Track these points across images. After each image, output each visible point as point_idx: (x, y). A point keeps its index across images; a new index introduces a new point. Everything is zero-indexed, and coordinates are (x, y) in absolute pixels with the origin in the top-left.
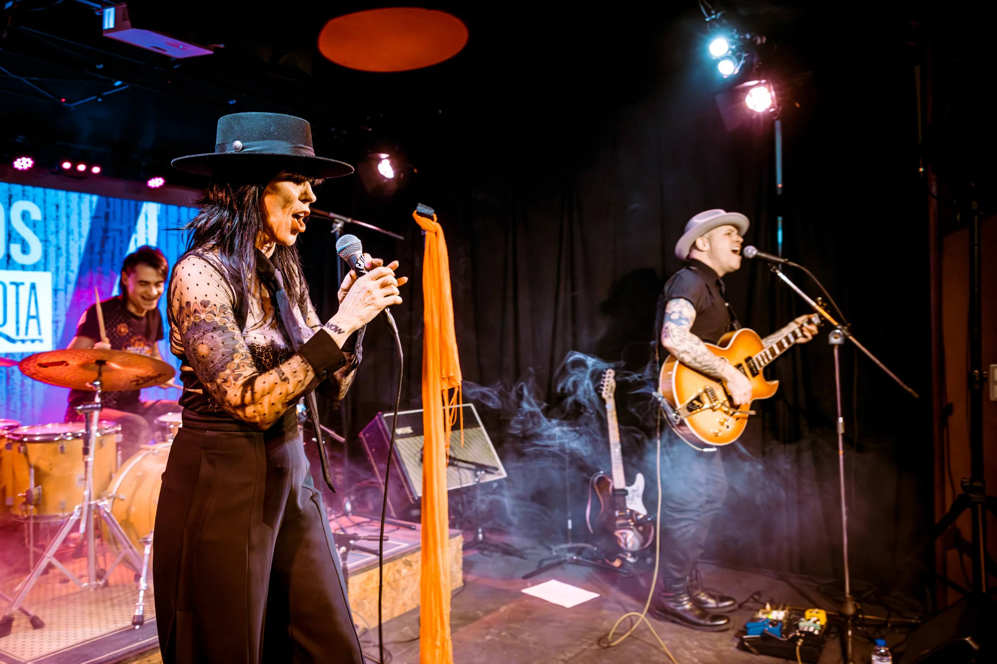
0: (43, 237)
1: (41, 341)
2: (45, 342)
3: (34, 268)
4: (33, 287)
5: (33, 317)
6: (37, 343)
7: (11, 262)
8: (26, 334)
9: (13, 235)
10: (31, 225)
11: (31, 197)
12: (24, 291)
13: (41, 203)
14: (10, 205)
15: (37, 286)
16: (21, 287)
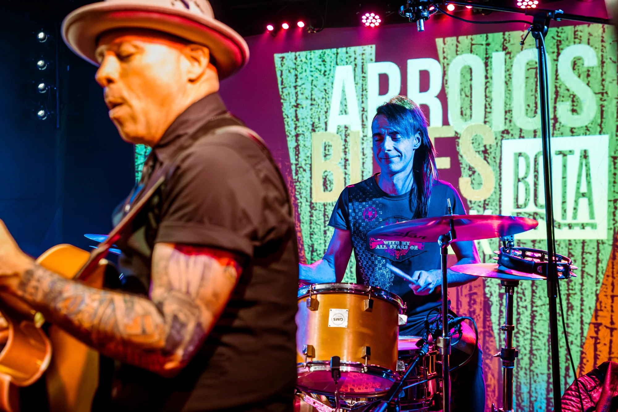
0: (598, 88)
1: (593, 226)
2: (599, 227)
3: (587, 130)
4: (585, 155)
5: (583, 195)
6: (588, 228)
7: (557, 125)
8: (575, 217)
9: (562, 91)
10: (584, 76)
11: (585, 39)
12: (574, 161)
13: (599, 45)
14: (558, 54)
15: (590, 154)
16: (569, 157)
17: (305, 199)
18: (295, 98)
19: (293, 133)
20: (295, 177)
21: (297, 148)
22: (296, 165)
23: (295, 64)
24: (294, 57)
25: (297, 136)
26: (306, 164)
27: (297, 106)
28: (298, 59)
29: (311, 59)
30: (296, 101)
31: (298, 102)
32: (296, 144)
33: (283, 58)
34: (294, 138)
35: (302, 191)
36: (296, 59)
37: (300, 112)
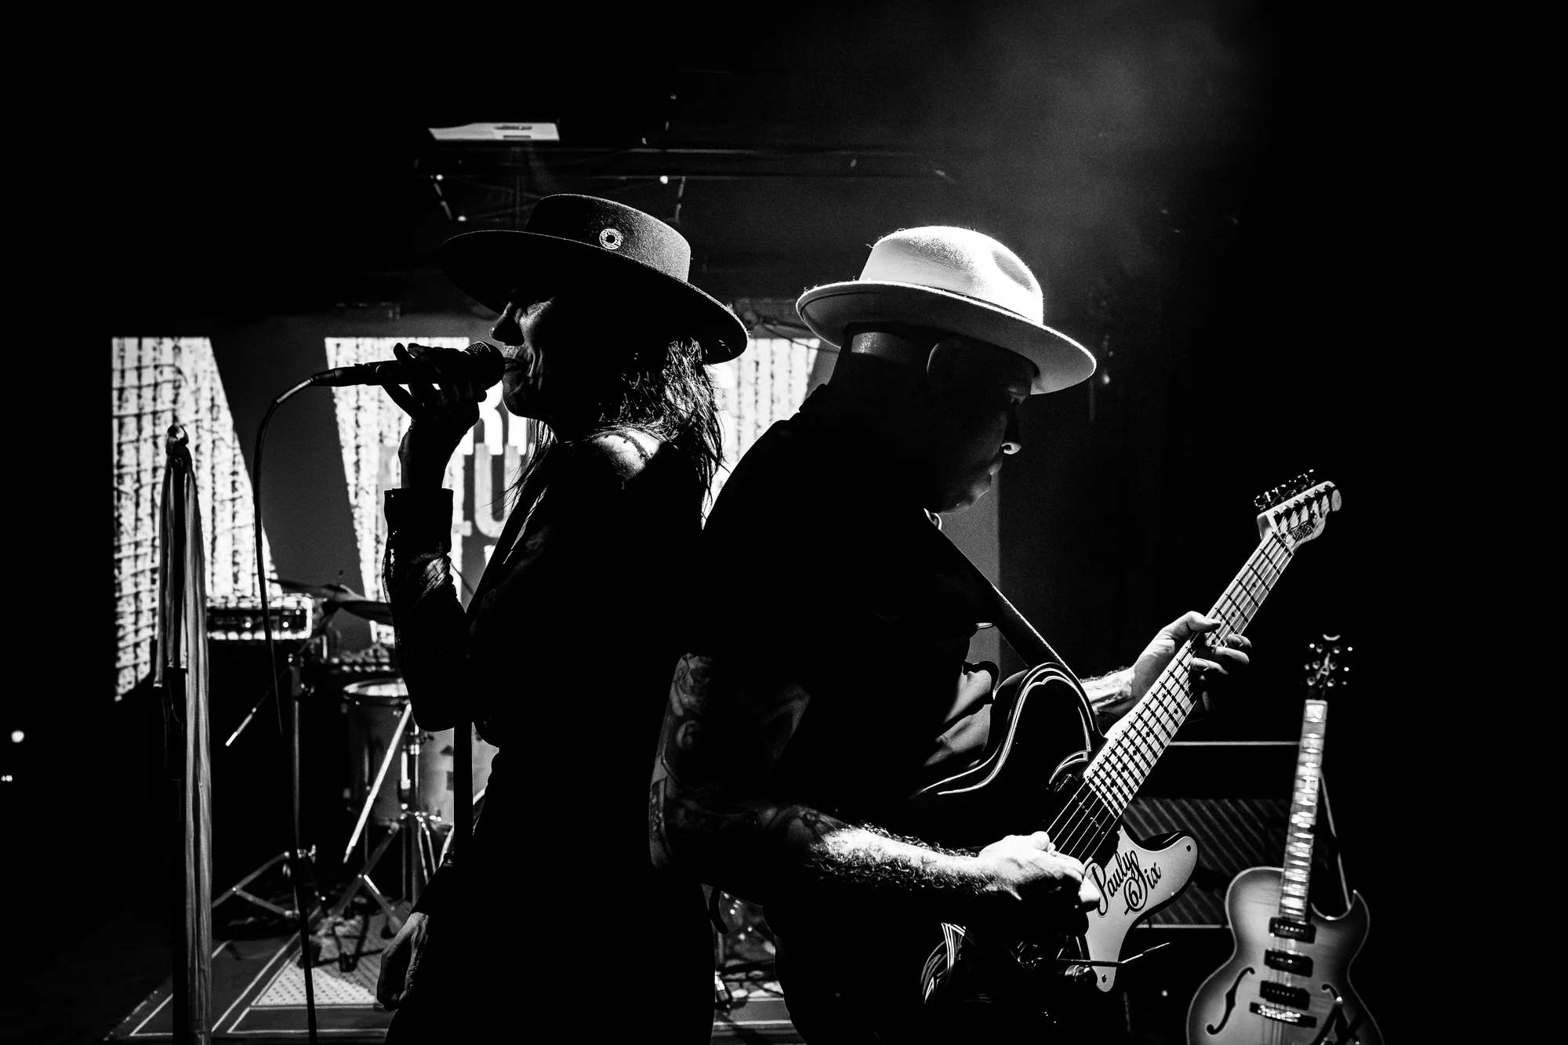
17: (368, 531)
18: (355, 398)
19: (352, 444)
20: (352, 501)
21: (357, 463)
22: (356, 485)
23: (356, 353)
24: (355, 345)
25: (358, 447)
26: (370, 485)
27: (358, 408)
28: (361, 348)
29: (379, 349)
30: (357, 401)
31: (360, 403)
32: (355, 458)
33: (338, 345)
34: (354, 451)
35: (363, 520)
36: (358, 347)
37: (362, 416)
